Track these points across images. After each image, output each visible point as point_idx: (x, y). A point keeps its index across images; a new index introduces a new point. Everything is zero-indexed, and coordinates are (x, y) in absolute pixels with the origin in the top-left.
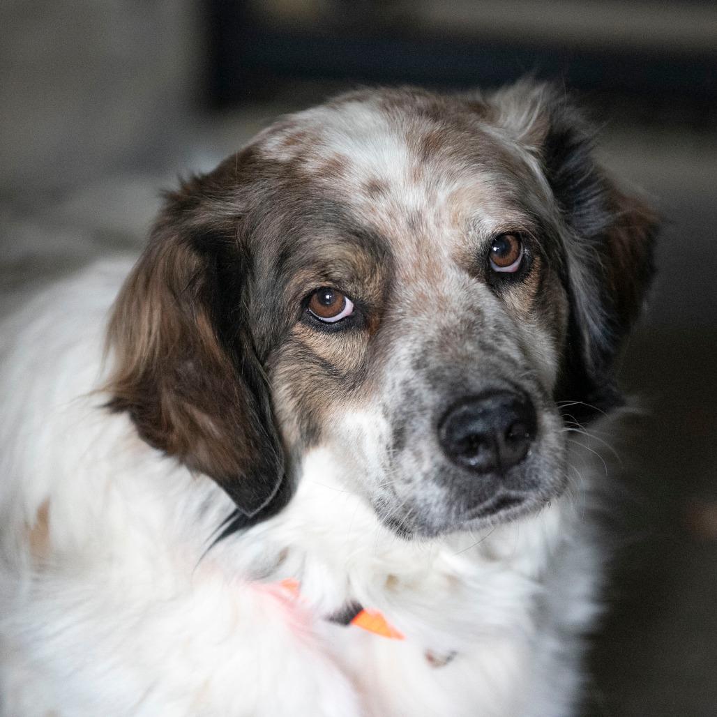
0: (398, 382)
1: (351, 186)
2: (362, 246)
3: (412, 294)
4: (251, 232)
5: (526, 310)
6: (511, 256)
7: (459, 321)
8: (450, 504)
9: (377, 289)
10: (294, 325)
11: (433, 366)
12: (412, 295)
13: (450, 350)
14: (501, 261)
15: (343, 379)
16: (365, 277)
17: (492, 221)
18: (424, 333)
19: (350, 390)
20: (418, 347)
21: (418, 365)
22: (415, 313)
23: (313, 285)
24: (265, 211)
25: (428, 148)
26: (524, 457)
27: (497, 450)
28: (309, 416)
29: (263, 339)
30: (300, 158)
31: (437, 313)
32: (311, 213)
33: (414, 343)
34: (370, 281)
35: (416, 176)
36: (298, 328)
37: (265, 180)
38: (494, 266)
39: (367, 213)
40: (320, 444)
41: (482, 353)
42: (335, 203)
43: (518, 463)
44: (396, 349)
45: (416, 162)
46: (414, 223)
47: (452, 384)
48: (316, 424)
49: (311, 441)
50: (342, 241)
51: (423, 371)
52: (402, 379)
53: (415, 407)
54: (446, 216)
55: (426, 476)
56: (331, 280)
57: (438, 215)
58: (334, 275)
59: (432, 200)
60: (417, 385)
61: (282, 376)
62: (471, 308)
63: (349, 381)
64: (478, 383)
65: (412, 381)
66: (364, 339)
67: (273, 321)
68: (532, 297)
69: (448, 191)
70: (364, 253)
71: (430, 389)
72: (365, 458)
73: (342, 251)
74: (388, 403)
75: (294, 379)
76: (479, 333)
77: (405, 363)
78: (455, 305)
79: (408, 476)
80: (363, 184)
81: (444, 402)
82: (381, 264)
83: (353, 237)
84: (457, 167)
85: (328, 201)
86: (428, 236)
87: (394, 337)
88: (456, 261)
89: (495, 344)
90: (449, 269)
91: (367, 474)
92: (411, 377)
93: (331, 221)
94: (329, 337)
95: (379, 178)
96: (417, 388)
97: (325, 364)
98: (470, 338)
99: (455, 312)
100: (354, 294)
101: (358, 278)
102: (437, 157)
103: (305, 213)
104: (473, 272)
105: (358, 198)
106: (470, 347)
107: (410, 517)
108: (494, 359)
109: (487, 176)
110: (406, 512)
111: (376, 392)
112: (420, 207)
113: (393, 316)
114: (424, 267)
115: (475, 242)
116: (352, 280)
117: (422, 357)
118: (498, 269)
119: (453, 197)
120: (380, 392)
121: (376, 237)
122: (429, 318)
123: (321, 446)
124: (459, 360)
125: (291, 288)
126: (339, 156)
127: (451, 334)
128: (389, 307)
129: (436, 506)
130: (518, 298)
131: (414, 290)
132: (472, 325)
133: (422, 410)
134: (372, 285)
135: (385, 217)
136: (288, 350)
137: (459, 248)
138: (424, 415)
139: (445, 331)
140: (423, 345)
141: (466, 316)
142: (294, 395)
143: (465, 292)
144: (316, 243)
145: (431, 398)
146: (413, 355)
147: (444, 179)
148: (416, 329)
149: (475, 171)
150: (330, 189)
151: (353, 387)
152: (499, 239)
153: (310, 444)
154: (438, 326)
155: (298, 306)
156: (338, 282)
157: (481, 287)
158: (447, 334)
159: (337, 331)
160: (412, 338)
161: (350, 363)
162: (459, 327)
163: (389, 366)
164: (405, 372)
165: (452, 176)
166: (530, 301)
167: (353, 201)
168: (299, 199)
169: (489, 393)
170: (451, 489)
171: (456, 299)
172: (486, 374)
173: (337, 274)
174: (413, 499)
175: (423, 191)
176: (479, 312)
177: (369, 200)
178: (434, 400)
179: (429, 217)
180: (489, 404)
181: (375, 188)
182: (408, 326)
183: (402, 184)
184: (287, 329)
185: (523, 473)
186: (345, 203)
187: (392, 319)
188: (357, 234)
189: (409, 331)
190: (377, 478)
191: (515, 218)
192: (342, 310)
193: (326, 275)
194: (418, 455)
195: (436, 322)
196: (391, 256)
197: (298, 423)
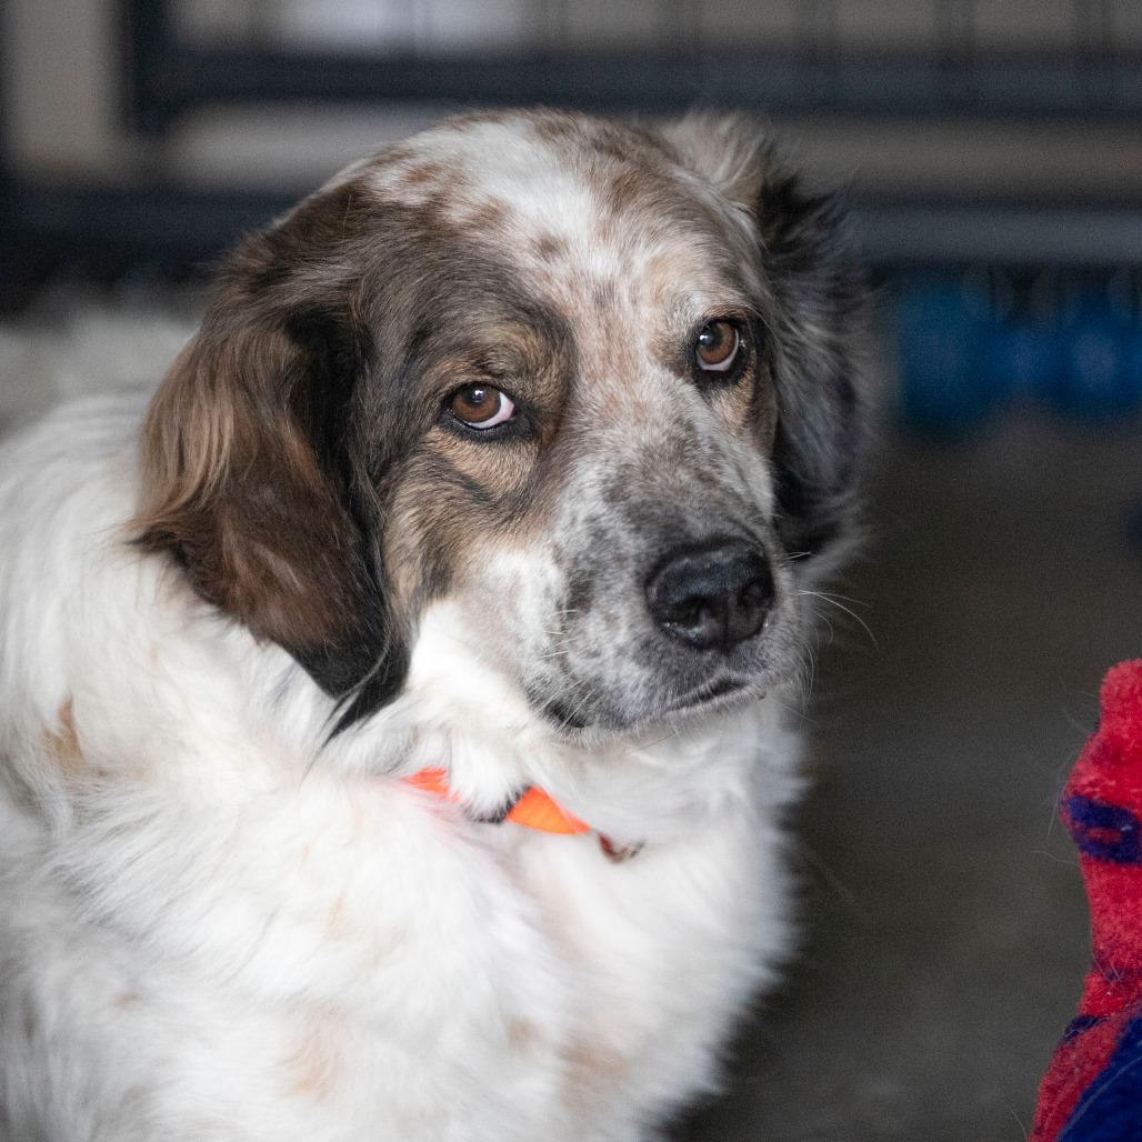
0: (581, 517)
1: (515, 243)
2: (533, 327)
3: (599, 397)
4: (370, 301)
5: (739, 422)
6: (723, 348)
7: (665, 438)
8: (653, 688)
9: (552, 386)
10: (429, 429)
11: (635, 499)
12: (600, 399)
13: (658, 478)
14: (708, 355)
15: (496, 506)
16: (538, 370)
17: (702, 298)
18: (618, 452)
19: (505, 521)
20: (611, 470)
21: (613, 495)
22: (606, 425)
23: (463, 379)
24: (389, 272)
25: (620, 195)
26: (759, 630)
27: (726, 619)
28: (438, 554)
29: (380, 446)
30: (438, 201)
31: (635, 424)
32: (464, 278)
33: (606, 465)
34: (543, 376)
35: (604, 232)
36: (435, 434)
37: (387, 231)
38: (701, 362)
39: (540, 281)
40: (449, 593)
41: (701, 486)
42: (497, 266)
43: (749, 637)
44: (579, 471)
45: (605, 213)
46: (604, 297)
47: (666, 527)
48: (447, 565)
49: (437, 589)
50: (507, 319)
51: (621, 506)
52: (586, 515)
53: (607, 556)
54: (646, 291)
55: (621, 651)
56: (489, 373)
57: (634, 288)
58: (495, 366)
59: (627, 268)
60: (611, 524)
61: (406, 499)
62: (679, 421)
63: (505, 510)
64: (700, 526)
65: (604, 518)
66: (530, 453)
67: (398, 421)
68: (747, 404)
69: (648, 256)
70: (537, 337)
71: (631, 531)
72: (517, 618)
73: (507, 333)
74: (563, 543)
75: (424, 503)
76: (693, 457)
77: (592, 492)
78: (657, 415)
79: (594, 647)
80: (532, 241)
81: (655, 550)
82: (558, 352)
83: (523, 315)
84: (659, 223)
85: (487, 262)
86: (621, 317)
87: (574, 455)
88: (656, 354)
89: (714, 472)
90: (648, 365)
91: (519, 641)
92: (601, 513)
93: (491, 291)
94: (479, 450)
95: (553, 233)
96: (610, 528)
97: (469, 484)
98: (681, 463)
99: (658, 424)
100: (520, 392)
101: (527, 371)
102: (632, 207)
103: (453, 278)
104: (678, 370)
105: (528, 261)
106: (684, 476)
107: (589, 702)
108: (717, 494)
109: (697, 238)
110: (584, 695)
111: (543, 527)
112: (612, 275)
113: (575, 426)
114: (615, 360)
115: (681, 329)
116: (518, 374)
117: (617, 486)
118: (706, 367)
119: (655, 264)
120: (551, 530)
121: (553, 315)
122: (625, 432)
123: (450, 597)
124: (672, 493)
125: (430, 379)
126: (496, 202)
127: (657, 456)
128: (569, 413)
129: (633, 691)
130: (729, 406)
131: (602, 393)
132: (682, 445)
133: (620, 559)
134: (545, 381)
135: (564, 288)
136: (418, 464)
137: (661, 334)
138: (622, 568)
139: (648, 452)
140: (619, 468)
141: (674, 431)
142: (422, 523)
143: (670, 398)
144: (470, 319)
145: (632, 544)
146: (605, 482)
147: (643, 238)
148: (607, 446)
149: (684, 229)
150: (487, 246)
151: (510, 518)
152: (711, 325)
153: (435, 594)
154: (637, 444)
155: (437, 405)
156: (501, 375)
157: (688, 390)
158: (651, 456)
159: (490, 440)
160: (602, 458)
161: (507, 483)
162: (666, 447)
163: (567, 493)
164: (594, 503)
165: (654, 235)
166: (744, 408)
167: (520, 265)
168: (444, 258)
169: (718, 541)
170: (657, 671)
171: (659, 406)
172: (709, 514)
173: (500, 366)
174: (598, 679)
175: (615, 254)
176: (690, 427)
177: (543, 264)
178: (638, 547)
179: (623, 291)
180: (718, 556)
181: (549, 247)
182: (597, 441)
183: (585, 242)
184: (419, 434)
185: (752, 650)
186: (510, 267)
187: (572, 429)
188: (527, 311)
189: (597, 448)
190: (536, 647)
191: (731, 298)
192: (495, 413)
193: (482, 367)
194: (610, 620)
195: (634, 438)
196: (573, 341)
197: (422, 562)
